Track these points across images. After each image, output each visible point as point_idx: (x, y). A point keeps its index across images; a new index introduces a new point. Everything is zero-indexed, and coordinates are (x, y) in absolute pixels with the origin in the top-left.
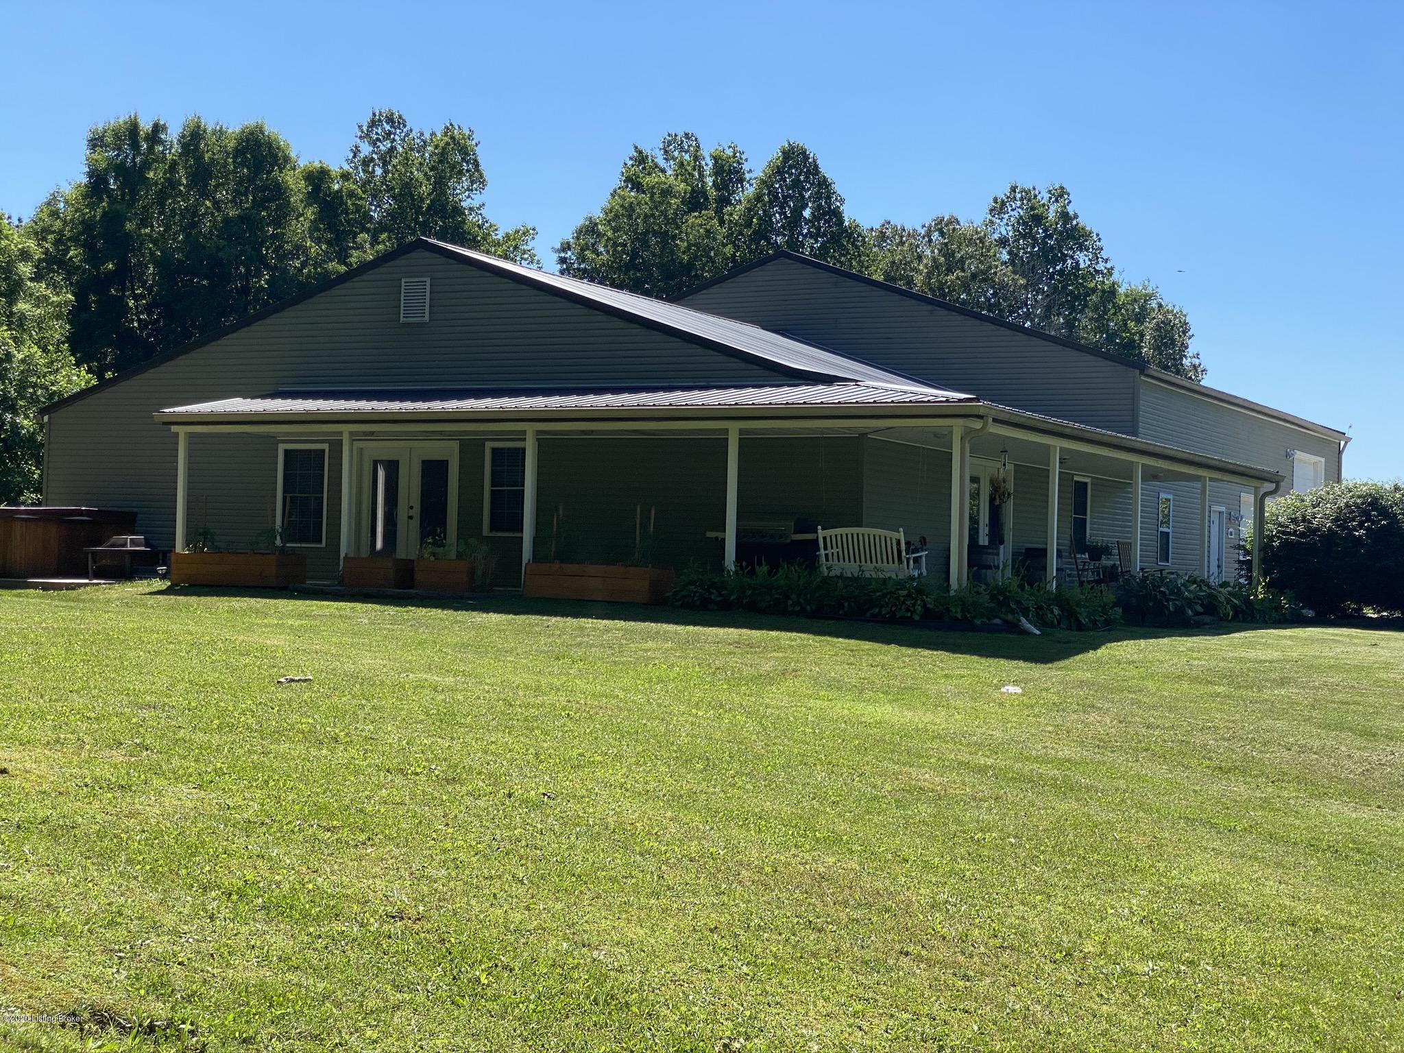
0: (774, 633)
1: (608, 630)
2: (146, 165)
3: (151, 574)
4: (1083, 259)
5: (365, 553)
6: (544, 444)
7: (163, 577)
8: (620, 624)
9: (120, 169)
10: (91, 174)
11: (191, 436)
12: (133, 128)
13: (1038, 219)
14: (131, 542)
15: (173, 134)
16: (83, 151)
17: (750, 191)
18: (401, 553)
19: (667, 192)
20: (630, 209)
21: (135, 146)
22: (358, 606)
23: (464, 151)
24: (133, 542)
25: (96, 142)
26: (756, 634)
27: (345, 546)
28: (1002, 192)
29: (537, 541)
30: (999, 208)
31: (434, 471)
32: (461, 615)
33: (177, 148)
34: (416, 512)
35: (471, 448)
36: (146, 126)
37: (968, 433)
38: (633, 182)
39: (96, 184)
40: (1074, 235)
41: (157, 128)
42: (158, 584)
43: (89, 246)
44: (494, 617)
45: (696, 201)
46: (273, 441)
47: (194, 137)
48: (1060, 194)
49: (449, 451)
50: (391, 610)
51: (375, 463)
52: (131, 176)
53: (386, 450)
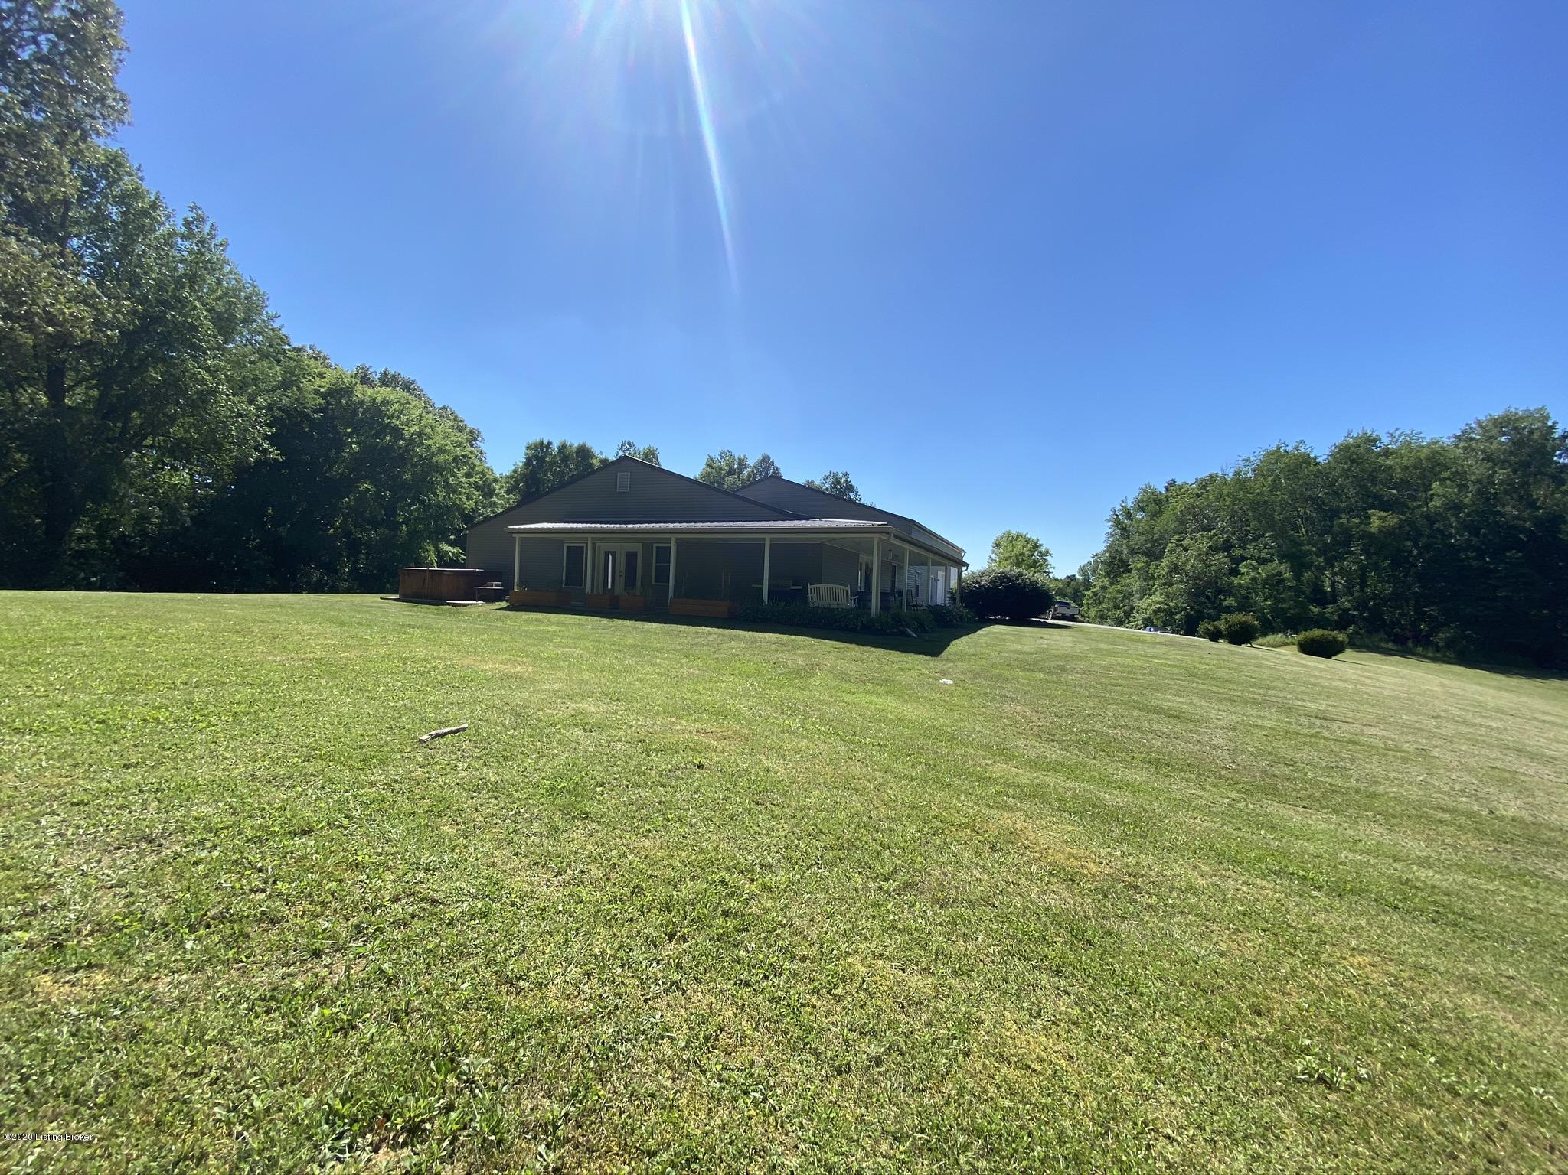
0: (793, 637)
1: (710, 634)
2: (546, 456)
3: (501, 599)
4: (852, 495)
5: (601, 590)
6: (679, 546)
7: (507, 601)
8: (716, 630)
9: (536, 457)
10: (527, 458)
11: (522, 539)
12: (542, 443)
13: (838, 483)
14: (495, 585)
15: (555, 446)
16: (524, 450)
17: (749, 470)
18: (616, 593)
19: (721, 469)
20: (708, 474)
21: (542, 449)
22: (589, 618)
23: (653, 454)
24: (496, 585)
25: (529, 448)
26: (785, 637)
27: (588, 590)
28: (827, 473)
29: (675, 587)
30: (826, 478)
31: (631, 557)
32: (639, 624)
33: (556, 449)
34: (623, 574)
35: (647, 547)
36: (545, 442)
37: (880, 541)
38: (709, 466)
39: (529, 461)
40: (851, 488)
41: (549, 443)
42: (504, 604)
43: (526, 483)
44: (654, 625)
45: (731, 472)
46: (562, 542)
47: (563, 447)
48: (846, 475)
49: (637, 547)
50: (605, 621)
51: (607, 554)
52: (541, 460)
53: (611, 546)
